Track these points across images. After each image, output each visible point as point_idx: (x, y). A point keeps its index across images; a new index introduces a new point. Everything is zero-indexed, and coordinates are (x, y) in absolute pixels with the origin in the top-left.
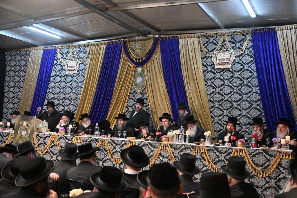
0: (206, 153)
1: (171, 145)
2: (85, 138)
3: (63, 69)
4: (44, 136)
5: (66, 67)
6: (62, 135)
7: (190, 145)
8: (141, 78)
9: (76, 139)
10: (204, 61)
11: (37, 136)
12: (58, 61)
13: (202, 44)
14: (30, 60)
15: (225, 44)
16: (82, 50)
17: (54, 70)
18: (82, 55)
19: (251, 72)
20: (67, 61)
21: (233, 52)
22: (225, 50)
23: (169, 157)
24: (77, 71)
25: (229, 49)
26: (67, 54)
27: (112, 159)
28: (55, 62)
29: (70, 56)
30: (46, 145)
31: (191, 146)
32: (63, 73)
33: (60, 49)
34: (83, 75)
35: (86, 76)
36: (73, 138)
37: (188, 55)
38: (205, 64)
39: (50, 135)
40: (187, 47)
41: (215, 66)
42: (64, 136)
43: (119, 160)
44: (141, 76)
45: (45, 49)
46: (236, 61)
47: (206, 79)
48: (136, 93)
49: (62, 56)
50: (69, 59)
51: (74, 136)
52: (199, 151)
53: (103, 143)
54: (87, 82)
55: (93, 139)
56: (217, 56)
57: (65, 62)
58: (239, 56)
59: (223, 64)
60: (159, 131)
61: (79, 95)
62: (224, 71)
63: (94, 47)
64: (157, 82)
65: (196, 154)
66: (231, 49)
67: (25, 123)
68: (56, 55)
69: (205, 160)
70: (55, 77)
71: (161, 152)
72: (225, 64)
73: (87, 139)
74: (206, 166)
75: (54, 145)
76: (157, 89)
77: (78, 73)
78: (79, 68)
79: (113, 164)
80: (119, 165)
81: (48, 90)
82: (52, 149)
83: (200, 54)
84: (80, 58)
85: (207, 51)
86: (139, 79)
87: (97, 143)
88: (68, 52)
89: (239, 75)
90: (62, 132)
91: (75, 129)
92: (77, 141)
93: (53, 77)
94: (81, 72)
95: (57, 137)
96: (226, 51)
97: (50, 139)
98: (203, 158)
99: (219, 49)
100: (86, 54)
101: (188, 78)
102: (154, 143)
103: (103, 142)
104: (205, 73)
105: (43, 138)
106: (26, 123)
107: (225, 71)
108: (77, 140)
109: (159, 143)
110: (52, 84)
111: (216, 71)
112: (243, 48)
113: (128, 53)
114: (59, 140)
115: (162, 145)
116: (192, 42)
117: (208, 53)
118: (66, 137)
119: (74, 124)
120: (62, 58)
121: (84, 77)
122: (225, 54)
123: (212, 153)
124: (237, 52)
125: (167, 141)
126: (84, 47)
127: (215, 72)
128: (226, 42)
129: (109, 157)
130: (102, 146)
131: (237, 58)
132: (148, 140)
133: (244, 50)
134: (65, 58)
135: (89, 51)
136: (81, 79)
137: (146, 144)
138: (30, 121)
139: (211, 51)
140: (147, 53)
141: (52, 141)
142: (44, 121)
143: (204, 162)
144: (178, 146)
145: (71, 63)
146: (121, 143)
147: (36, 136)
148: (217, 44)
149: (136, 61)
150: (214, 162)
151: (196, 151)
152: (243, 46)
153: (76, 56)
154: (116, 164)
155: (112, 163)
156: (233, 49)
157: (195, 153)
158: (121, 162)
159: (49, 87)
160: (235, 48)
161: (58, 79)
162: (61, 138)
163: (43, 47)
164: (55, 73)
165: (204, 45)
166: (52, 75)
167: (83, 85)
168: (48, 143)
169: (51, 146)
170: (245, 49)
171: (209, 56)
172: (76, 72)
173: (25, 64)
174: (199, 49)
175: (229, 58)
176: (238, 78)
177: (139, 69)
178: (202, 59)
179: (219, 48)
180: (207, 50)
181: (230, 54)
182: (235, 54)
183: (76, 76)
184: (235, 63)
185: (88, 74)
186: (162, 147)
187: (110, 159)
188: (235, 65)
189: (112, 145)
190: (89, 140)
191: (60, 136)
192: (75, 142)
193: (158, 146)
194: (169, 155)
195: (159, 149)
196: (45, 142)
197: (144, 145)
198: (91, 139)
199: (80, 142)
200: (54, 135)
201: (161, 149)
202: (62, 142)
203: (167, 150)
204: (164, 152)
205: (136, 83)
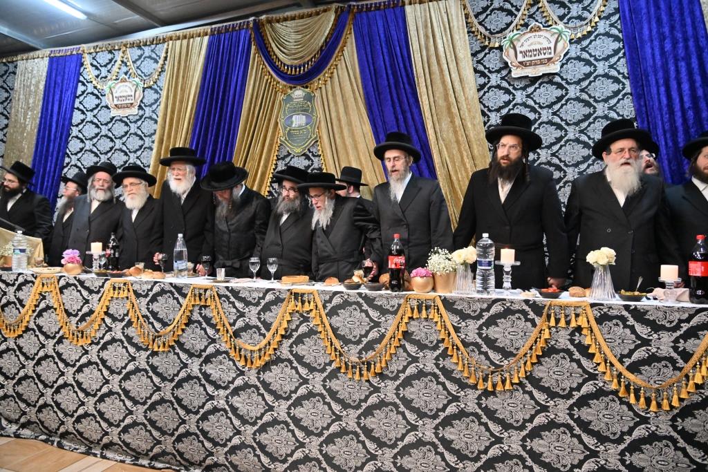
0: (592, 331)
1: (448, 304)
2: (141, 283)
3: (103, 104)
4: (17, 280)
5: (108, 99)
6: (71, 277)
7: (527, 302)
8: (304, 117)
9: (114, 289)
10: (479, 62)
12: (89, 85)
13: (472, 14)
14: (17, 86)
15: (538, 8)
16: (147, 54)
17: (78, 109)
18: (149, 66)
19: (617, 80)
20: (110, 83)
21: (564, 30)
22: (541, 26)
23: (442, 346)
24: (137, 107)
25: (550, 23)
26: (109, 66)
27: (232, 354)
28: (81, 88)
29: (117, 70)
30: (23, 306)
31: (530, 306)
32: (104, 116)
33: (90, 53)
34: (154, 116)
35: (159, 120)
36: (104, 283)
37: (432, 49)
38: (481, 68)
39: (36, 278)
40: (429, 25)
41: (510, 72)
42: (75, 278)
43: (256, 355)
44: (304, 111)
45: (52, 55)
46: (573, 54)
47: (486, 110)
48: (292, 156)
49: (97, 72)
50: (114, 78)
51: (106, 280)
52: (562, 323)
53: (200, 299)
54: (163, 135)
55: (167, 288)
56: (515, 43)
57: (105, 87)
58: (579, 41)
59: (536, 64)
60: (399, 253)
62: (537, 85)
63: (178, 42)
64: (350, 124)
65: (550, 333)
66: (556, 23)
68: (82, 69)
69: (591, 356)
70: (81, 127)
71: (412, 329)
72: (541, 64)
73: (150, 287)
74: (593, 377)
75: (48, 308)
77: (141, 112)
78: (141, 101)
79: (237, 368)
80: (258, 373)
81: (67, 160)
82: (40, 321)
83: (468, 42)
84: (143, 75)
85: (487, 33)
86: (299, 120)
87: (181, 299)
88: (111, 60)
89: (582, 90)
90: (70, 265)
91: (114, 254)
92: (116, 296)
93: (77, 126)
94: (147, 109)
95: (56, 281)
96: (542, 28)
97: (33, 289)
98: (583, 349)
99: (521, 25)
100: (157, 62)
101: (433, 108)
102: (381, 296)
103: (200, 295)
104: (482, 92)
105: (15, 287)
107: (540, 85)
108: (116, 292)
109: (401, 297)
110: (74, 145)
111: (513, 85)
112: (590, 16)
113: (269, 52)
114: (62, 292)
115: (415, 303)
116: (443, 12)
117: (490, 39)
118: (82, 283)
119: (113, 240)
120: (97, 77)
121: (156, 122)
122: (540, 36)
123: (620, 330)
124: (575, 28)
125: (430, 287)
126: (153, 46)
127: (511, 88)
128: (540, 5)
129: (223, 344)
130: (197, 309)
131: (574, 46)
132: (358, 286)
133: (596, 23)
134: (106, 77)
135: (165, 55)
136: (148, 127)
137: (352, 299)
139: (498, 32)
140: (318, 48)
141: (40, 294)
143: (584, 362)
144: (478, 306)
145: (122, 88)
146: (263, 298)
148: (516, 13)
149: (289, 72)
150: (628, 361)
151: (552, 323)
152: (591, 13)
153: (133, 70)
154: (247, 368)
155: (235, 364)
156: (562, 23)
157: (547, 331)
158: (263, 363)
159: (68, 151)
160: (569, 20)
161: (90, 130)
162: (68, 285)
163: (47, 51)
164: (82, 117)
165: (476, 16)
166: (73, 121)
167: (153, 142)
168: (30, 299)
169: (38, 309)
170: (597, 19)
171: (491, 45)
172: (135, 111)
173: (7, 99)
174: (464, 29)
175: (552, 45)
176: (578, 99)
177: (299, 93)
178: (474, 55)
179: (522, 22)
180: (486, 29)
181: (556, 36)
182: (568, 34)
183: (135, 122)
184: (568, 60)
185: (165, 115)
186: (412, 309)
187: (226, 353)
188: (569, 65)
189: (231, 305)
190: (156, 289)
191: (63, 278)
192: (112, 297)
193: (399, 305)
194: (443, 340)
195: (402, 318)
196: (21, 298)
197: (346, 304)
198: (163, 286)
199: (125, 299)
200: (48, 276)
201: (410, 316)
202: (71, 297)
203: (435, 320)
204: (422, 327)
205: (290, 130)
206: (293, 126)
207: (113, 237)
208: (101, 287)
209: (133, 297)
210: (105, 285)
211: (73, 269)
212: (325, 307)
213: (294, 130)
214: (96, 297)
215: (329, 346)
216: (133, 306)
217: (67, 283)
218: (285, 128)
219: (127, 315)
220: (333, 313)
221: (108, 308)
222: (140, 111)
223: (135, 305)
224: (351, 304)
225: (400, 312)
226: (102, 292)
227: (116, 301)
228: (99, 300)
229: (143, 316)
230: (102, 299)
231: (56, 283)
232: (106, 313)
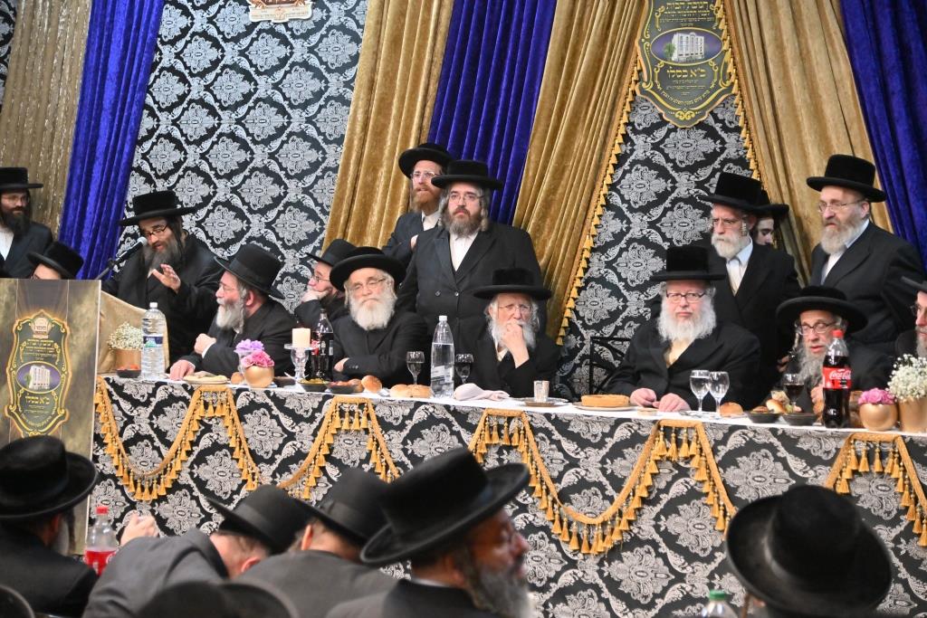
1: (916, 450)
2: (392, 404)
4: (153, 394)
6: (260, 391)
8: (701, 39)
9: (342, 414)
11: (116, 397)
23: (905, 519)
24: (310, 2)
27: (555, 529)
30: (168, 444)
32: (232, 20)
34: (351, 25)
35: (366, 36)
36: (321, 404)
39: (191, 392)
42: (267, 393)
43: (597, 532)
48: (670, 126)
51: (326, 398)
53: (500, 435)
55: (440, 414)
61: (330, 149)
64: (803, 56)
67: (42, 323)
70: (180, 45)
71: (857, 491)
73: (407, 412)
75: (216, 447)
76: (800, 97)
77: (319, 15)
79: (565, 556)
80: (601, 564)
81: (147, 122)
82: (203, 472)
86: (687, 46)
87: (465, 435)
90: (255, 369)
91: (327, 350)
92: (345, 426)
93: (172, 42)
95: (231, 399)
97: (188, 412)
102: (808, 434)
103: (500, 427)
105: (151, 409)
106: (50, 321)
108: (346, 420)
109: (840, 437)
110: (165, 89)
114: (242, 419)
115: (862, 448)
118: (280, 402)
121: (356, 39)
125: (890, 422)
129: (540, 515)
130: (494, 451)
132: (773, 418)
136: (335, 49)
137: (761, 440)
138: (71, 309)
141: (201, 422)
142: (148, 307)
146: (611, 434)
147: (110, 395)
154: (580, 556)
155: (560, 549)
158: (610, 546)
159: (149, 100)
161: (199, 54)
162: (252, 407)
164: (184, 22)
166: (163, 31)
167: (348, 85)
168: (182, 431)
169: (197, 450)
183: (305, 36)
185: (379, 23)
186: (859, 458)
187: (546, 529)
189: (554, 446)
190: (420, 415)
191: (243, 393)
192: (338, 429)
193: (838, 450)
194: (907, 508)
195: (841, 472)
196: (163, 428)
197: (750, 447)
198: (431, 410)
199: (363, 433)
200: (214, 388)
201: (855, 468)
202: (259, 428)
203: (893, 476)
204: (873, 487)
205: (666, 66)
206: (675, 57)
207: (323, 317)
208: (315, 411)
209: (378, 429)
210: (325, 408)
211: (260, 377)
212: (715, 451)
213: (675, 68)
214: (308, 429)
215: (721, 518)
216: (378, 445)
217: (252, 402)
218: (655, 63)
219: (367, 460)
220: (728, 461)
221: (331, 448)
222: (318, 11)
223: (382, 444)
224: (758, 447)
225: (839, 461)
226: (318, 420)
227: (344, 437)
228: (315, 434)
229: (396, 464)
230: (320, 433)
231: (232, 402)
232: (328, 458)
